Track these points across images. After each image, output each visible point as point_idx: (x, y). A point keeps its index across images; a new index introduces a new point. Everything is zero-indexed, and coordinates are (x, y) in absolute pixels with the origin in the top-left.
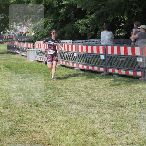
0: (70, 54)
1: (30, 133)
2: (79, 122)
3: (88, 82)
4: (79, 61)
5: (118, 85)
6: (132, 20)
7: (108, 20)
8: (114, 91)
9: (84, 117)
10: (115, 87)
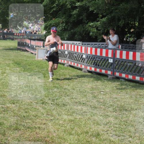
0: (79, 55)
1: (34, 130)
2: (84, 122)
3: (94, 84)
4: (88, 63)
5: (124, 89)
7: (119, 24)
8: (120, 95)
9: (89, 118)
10: (121, 91)
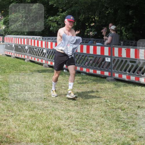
0: (39, 50)
2: (45, 118)
4: (48, 58)
5: (85, 83)
6: (103, 21)
7: (79, 18)
8: (81, 89)
9: (50, 113)
10: (82, 85)
